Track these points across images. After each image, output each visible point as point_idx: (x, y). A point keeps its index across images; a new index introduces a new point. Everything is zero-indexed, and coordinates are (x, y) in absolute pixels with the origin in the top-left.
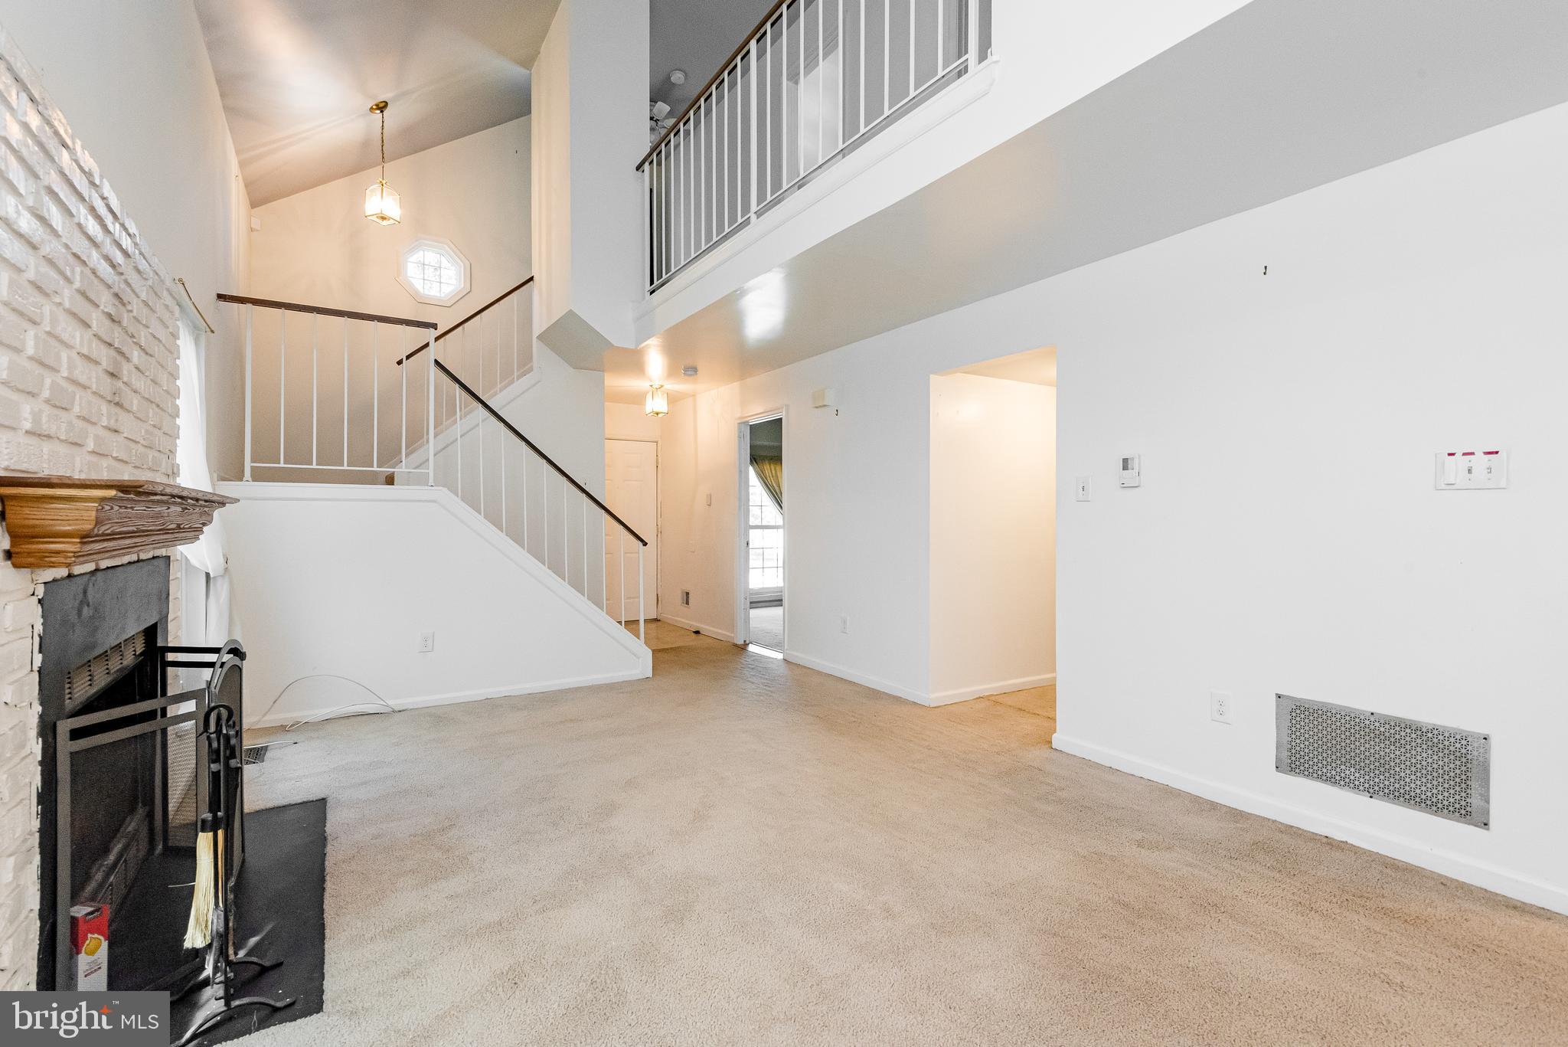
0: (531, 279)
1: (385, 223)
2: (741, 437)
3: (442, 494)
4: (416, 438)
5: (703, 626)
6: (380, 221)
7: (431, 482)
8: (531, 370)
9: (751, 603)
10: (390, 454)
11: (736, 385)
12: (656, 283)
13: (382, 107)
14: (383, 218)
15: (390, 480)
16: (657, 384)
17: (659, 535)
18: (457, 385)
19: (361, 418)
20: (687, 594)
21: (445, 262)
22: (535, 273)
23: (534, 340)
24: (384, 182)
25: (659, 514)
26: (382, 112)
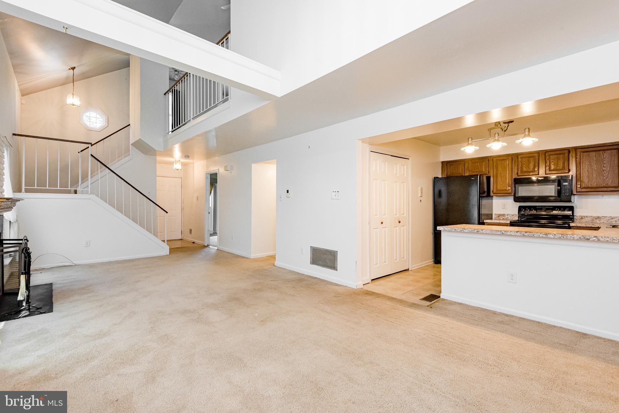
0: (129, 125)
1: (74, 106)
2: (207, 178)
3: (93, 197)
4: (85, 178)
5: (195, 240)
6: (72, 106)
7: (89, 193)
8: (129, 155)
9: (210, 234)
10: (75, 182)
11: (205, 161)
12: (174, 129)
13: (73, 68)
14: (73, 105)
15: (76, 192)
16: (178, 160)
17: (182, 210)
18: (99, 162)
19: (64, 169)
20: (191, 230)
21: (98, 116)
22: (131, 123)
23: (130, 145)
24: (74, 93)
25: (182, 202)
26: (73, 70)
